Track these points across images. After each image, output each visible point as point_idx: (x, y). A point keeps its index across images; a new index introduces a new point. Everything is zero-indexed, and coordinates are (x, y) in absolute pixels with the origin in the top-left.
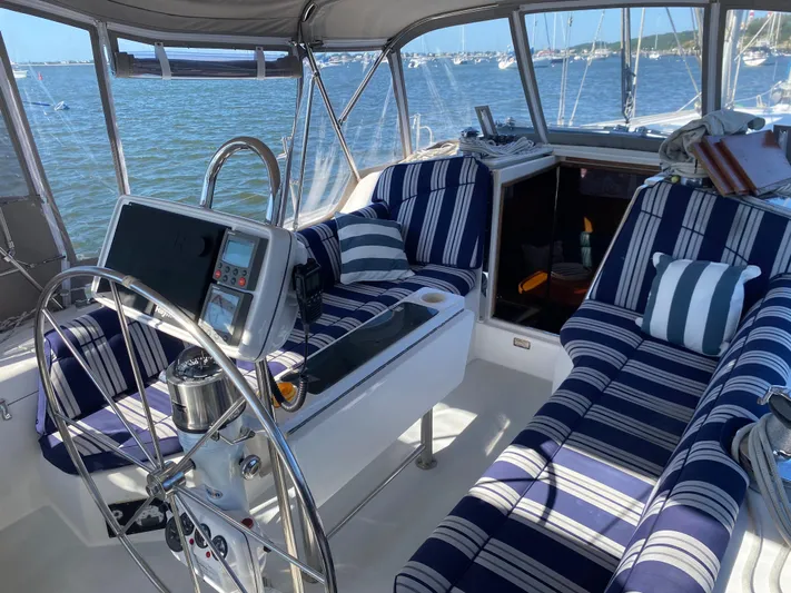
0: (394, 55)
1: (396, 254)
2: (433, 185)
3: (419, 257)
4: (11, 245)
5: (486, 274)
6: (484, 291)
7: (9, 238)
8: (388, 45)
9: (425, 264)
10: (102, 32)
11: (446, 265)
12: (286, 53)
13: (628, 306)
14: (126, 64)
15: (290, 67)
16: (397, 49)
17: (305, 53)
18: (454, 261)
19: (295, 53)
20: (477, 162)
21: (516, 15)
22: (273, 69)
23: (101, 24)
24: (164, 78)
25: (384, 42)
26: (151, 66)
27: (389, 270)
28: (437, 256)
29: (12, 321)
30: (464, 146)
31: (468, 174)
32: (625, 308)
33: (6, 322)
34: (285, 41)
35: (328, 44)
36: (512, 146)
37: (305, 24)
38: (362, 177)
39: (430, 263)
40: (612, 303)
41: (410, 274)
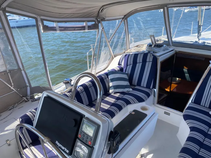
0: (126, 20)
1: (126, 83)
2: (138, 61)
3: (133, 83)
4: (13, 84)
5: (155, 90)
6: (154, 96)
7: (12, 82)
8: (124, 18)
9: (135, 86)
10: (39, 19)
11: (142, 87)
12: (94, 23)
13: (206, 106)
14: (46, 28)
15: (95, 27)
16: (126, 19)
17: (99, 22)
18: (145, 86)
19: (97, 23)
20: (153, 55)
21: (166, 8)
22: (90, 28)
23: (38, 17)
24: (57, 32)
25: (123, 17)
26: (53, 29)
27: (125, 88)
28: (139, 83)
29: (13, 106)
30: (148, 49)
31: (150, 59)
32: (204, 106)
33: (11, 107)
34: (94, 19)
35: (107, 19)
36: (162, 48)
37: (100, 14)
38: (115, 57)
39: (137, 85)
40: (200, 105)
41: (131, 90)
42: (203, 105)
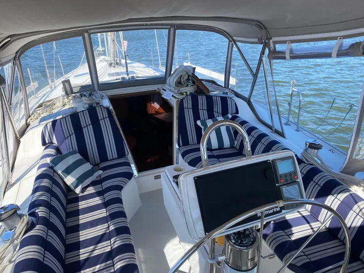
2: (83, 124)
3: (92, 162)
11: (111, 160)
13: (194, 143)
21: (86, 34)
27: (93, 175)
31: (102, 114)
38: (20, 136)
39: (101, 163)
40: (189, 145)
41: (101, 172)
42: (192, 143)
